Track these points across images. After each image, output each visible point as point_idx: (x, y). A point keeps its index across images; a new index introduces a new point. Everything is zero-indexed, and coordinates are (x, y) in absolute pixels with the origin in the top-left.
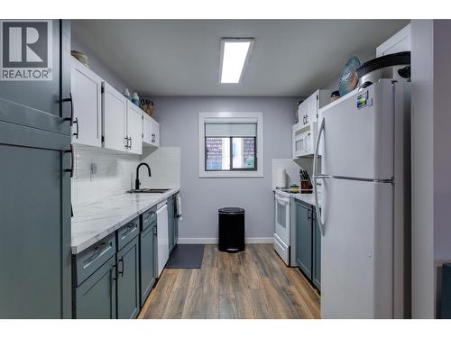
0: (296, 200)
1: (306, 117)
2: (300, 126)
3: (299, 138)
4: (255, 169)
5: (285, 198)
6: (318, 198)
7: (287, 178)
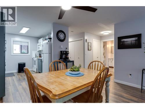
0: (38, 59)
1: (40, 42)
2: (39, 44)
3: (39, 46)
4: (28, 53)
5: (36, 59)
6: (42, 58)
7: (36, 55)
